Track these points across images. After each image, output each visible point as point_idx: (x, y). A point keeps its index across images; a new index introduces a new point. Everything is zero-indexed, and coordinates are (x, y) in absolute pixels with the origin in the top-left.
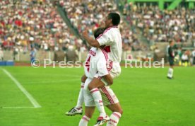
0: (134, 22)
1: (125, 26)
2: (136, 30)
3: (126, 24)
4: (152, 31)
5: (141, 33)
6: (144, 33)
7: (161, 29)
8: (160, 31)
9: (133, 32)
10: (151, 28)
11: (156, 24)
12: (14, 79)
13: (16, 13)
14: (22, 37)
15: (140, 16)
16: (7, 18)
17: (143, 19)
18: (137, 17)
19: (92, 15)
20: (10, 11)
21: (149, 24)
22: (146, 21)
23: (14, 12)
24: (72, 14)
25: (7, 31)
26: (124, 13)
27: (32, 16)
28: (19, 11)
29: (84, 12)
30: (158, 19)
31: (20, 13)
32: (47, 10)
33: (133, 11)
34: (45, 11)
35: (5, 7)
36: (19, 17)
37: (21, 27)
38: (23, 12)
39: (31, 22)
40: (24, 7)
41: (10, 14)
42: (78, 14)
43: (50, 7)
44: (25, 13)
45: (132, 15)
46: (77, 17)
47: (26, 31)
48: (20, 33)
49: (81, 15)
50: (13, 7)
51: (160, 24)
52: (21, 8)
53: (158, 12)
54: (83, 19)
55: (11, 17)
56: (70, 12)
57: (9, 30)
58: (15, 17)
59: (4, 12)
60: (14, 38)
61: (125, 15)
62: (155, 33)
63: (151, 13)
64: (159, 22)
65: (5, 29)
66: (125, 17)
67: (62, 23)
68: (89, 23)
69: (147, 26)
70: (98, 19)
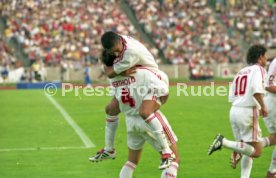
0: (232, 22)
1: (218, 29)
2: (234, 33)
3: (220, 25)
4: (257, 34)
5: (242, 37)
6: (245, 37)
7: (271, 31)
8: (269, 35)
9: (230, 37)
10: (256, 30)
11: (263, 23)
12: (59, 107)
13: (64, 13)
14: (73, 48)
15: (240, 13)
16: (51, 21)
17: (245, 17)
18: (236, 14)
19: (171, 14)
20: (56, 10)
21: (253, 24)
22: (248, 20)
23: (61, 12)
24: (142, 12)
25: (51, 40)
26: (218, 9)
27: (86, 17)
28: (68, 10)
29: (160, 10)
30: (267, 17)
31: (69, 14)
32: (107, 7)
33: (231, 6)
34: (104, 9)
35: (48, 6)
36: (68, 19)
37: (71, 33)
38: (74, 12)
39: (85, 26)
40: (75, 5)
41: (55, 16)
42: (151, 12)
43: (112, 4)
44: (76, 14)
45: (229, 12)
46: (150, 18)
47: (77, 39)
48: (69, 41)
49: (156, 14)
50: (60, 6)
51: (269, 24)
52: (71, 7)
53: (265, 6)
54: (159, 20)
55: (57, 19)
56: (140, 10)
57: (54, 37)
58: (62, 19)
59: (47, 12)
60: (61, 49)
61: (219, 12)
62: (261, 37)
63: (255, 8)
64: (267, 21)
65: (49, 36)
66: (219, 15)
67: (128, 25)
68: (168, 24)
69: (250, 27)
70: (180, 18)
